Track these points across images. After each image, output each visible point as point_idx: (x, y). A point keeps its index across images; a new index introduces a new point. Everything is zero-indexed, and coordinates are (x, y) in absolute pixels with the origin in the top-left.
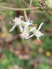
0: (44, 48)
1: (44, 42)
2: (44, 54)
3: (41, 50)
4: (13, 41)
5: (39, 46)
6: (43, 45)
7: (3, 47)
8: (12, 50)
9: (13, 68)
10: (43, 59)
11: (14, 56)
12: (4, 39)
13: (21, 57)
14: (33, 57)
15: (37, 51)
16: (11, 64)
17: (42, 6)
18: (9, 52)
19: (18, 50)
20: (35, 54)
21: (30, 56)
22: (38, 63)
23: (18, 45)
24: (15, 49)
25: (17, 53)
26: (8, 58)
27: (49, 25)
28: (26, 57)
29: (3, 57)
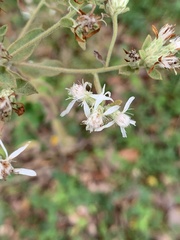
0: (143, 169)
1: (144, 155)
2: (143, 181)
3: (136, 173)
4: (77, 151)
5: (132, 164)
6: (141, 162)
7: (56, 165)
8: (73, 172)
9: (76, 211)
10: (140, 192)
11: (78, 184)
12: (56, 149)
13: (93, 188)
14: (120, 189)
15: (127, 174)
16: (72, 202)
17: (131, 60)
18: (68, 177)
19: (86, 171)
20: (123, 181)
21: (114, 187)
22: (130, 201)
23: (88, 162)
24: (80, 170)
25: (85, 178)
26: (66, 190)
27: (153, 118)
28: (104, 188)
29: (54, 187)
